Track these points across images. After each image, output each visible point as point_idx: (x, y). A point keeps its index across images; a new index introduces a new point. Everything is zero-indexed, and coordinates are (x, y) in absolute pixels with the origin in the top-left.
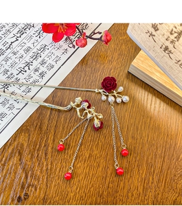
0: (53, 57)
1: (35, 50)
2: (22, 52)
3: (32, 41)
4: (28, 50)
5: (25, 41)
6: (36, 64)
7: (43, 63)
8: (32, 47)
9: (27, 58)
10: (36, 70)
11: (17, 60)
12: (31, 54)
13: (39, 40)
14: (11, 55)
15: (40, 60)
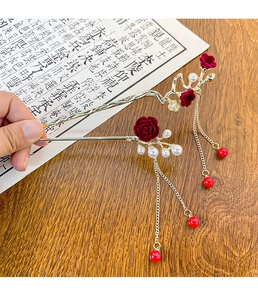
0: (83, 100)
1: (61, 87)
2: (43, 86)
3: (60, 75)
4: (51, 85)
5: (51, 73)
6: (57, 104)
7: (66, 106)
8: (58, 81)
9: (47, 96)
10: (55, 113)
11: (33, 96)
12: (54, 90)
13: (70, 74)
14: (27, 87)
15: (64, 100)
